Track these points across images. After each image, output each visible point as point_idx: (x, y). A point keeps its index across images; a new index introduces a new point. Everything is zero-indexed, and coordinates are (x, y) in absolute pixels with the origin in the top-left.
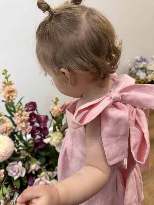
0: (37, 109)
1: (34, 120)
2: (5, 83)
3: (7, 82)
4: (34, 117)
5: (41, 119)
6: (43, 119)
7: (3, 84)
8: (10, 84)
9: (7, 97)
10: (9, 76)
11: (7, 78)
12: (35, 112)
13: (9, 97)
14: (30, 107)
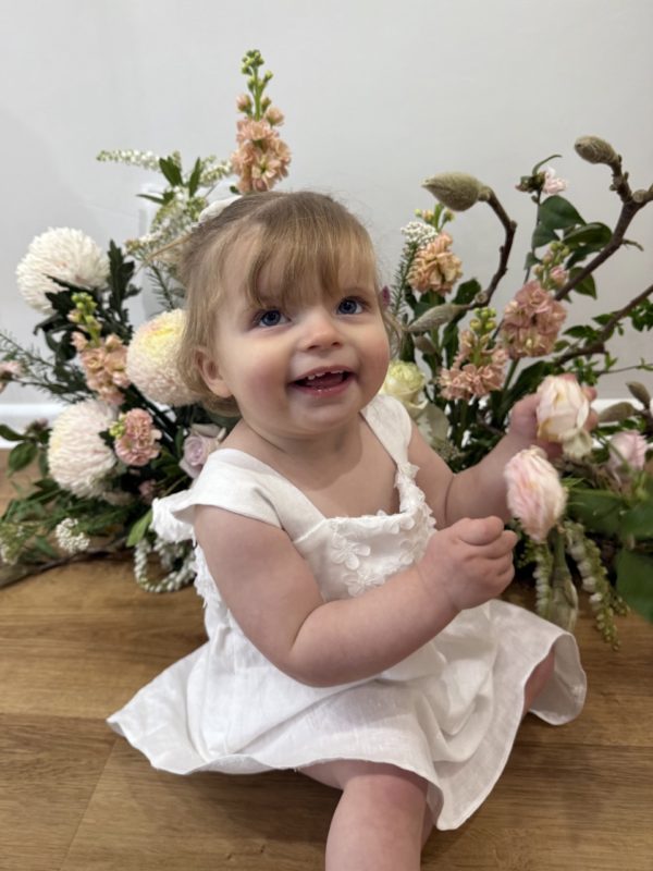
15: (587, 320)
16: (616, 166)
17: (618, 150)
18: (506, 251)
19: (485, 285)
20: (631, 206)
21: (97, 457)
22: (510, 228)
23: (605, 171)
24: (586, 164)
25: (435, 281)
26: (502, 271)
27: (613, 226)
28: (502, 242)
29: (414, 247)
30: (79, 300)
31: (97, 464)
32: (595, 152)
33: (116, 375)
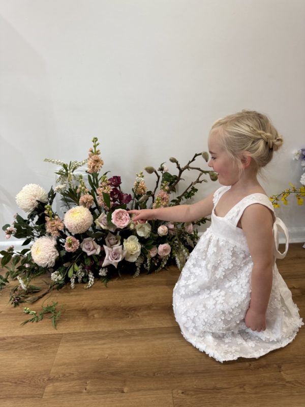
0: (120, 185)
1: (116, 196)
2: (92, 151)
3: (94, 151)
4: (116, 194)
5: (123, 196)
6: (125, 197)
7: (90, 153)
8: (97, 153)
9: (92, 166)
10: (98, 144)
11: (95, 147)
12: (118, 188)
13: (93, 167)
14: (113, 182)
15: (175, 198)
16: (177, 163)
17: (177, 160)
18: (158, 182)
19: (153, 191)
20: (181, 171)
21: (54, 253)
22: (159, 177)
23: (175, 164)
24: (172, 163)
25: (143, 191)
26: (157, 187)
27: (178, 175)
28: (157, 180)
29: (138, 183)
30: (48, 207)
31: (54, 255)
32: (173, 160)
33: (60, 227)
